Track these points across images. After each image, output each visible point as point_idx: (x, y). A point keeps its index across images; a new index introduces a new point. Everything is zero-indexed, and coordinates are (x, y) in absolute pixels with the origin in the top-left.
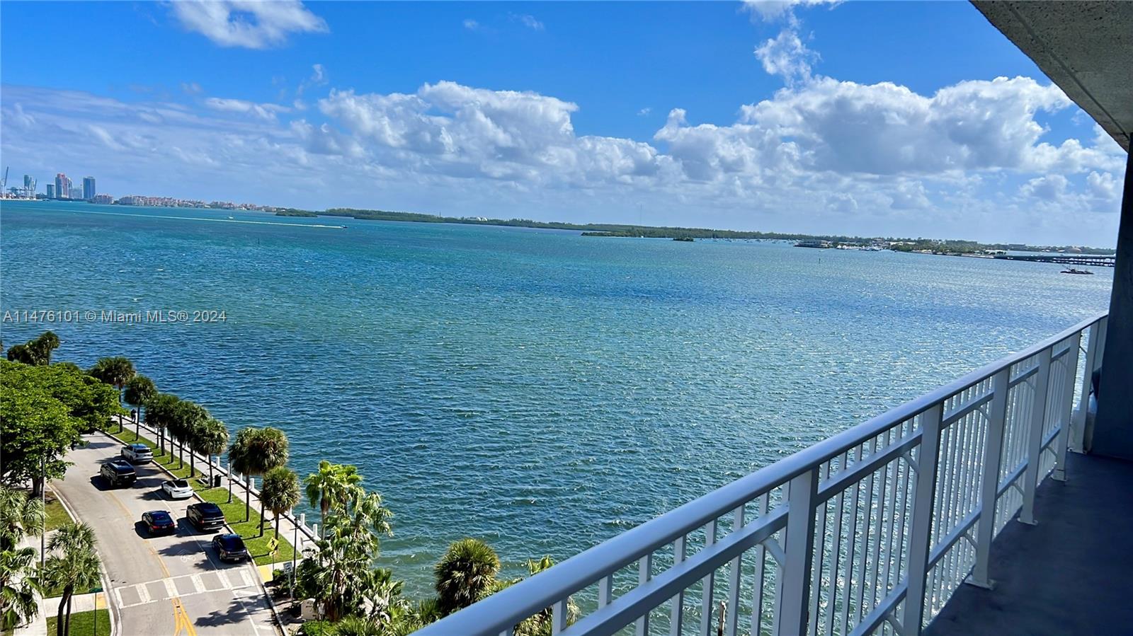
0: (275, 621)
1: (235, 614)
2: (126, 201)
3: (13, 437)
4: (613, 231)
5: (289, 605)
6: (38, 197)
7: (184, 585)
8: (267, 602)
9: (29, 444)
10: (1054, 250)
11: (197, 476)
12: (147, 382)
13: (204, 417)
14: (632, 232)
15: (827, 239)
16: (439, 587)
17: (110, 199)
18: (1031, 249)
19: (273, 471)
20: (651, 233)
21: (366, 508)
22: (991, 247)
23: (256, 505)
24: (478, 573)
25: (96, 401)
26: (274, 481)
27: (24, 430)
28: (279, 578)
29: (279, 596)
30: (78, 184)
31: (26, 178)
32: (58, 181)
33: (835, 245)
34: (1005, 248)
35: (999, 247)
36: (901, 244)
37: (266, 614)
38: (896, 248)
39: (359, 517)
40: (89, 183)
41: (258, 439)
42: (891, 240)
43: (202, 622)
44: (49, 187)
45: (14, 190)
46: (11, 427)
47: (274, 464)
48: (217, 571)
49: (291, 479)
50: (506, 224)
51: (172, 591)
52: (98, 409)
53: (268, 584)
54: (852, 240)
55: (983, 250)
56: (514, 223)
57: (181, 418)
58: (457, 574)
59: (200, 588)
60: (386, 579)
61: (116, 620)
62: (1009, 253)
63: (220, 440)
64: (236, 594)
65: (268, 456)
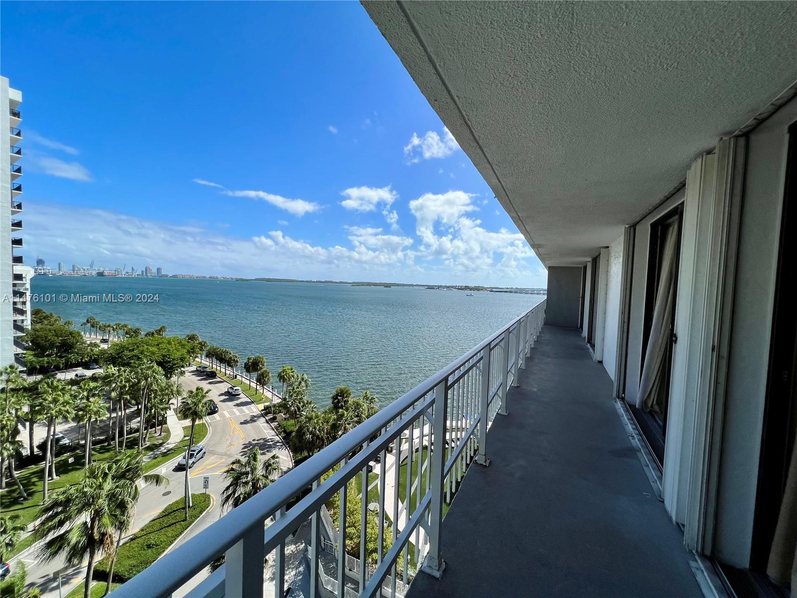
0: (267, 422)
1: (253, 419)
2: (175, 276)
3: (170, 362)
4: (362, 284)
5: (272, 417)
6: (138, 275)
7: (232, 413)
8: (263, 416)
9: (175, 364)
10: (507, 289)
11: (227, 375)
12: (205, 343)
13: (230, 354)
14: (369, 284)
15: (436, 286)
16: (333, 403)
17: (168, 275)
18: (501, 289)
19: (262, 371)
20: (375, 285)
21: (303, 379)
22: (488, 288)
23: (253, 385)
24: (346, 397)
25: (192, 349)
26: (262, 374)
27: (173, 359)
28: (266, 408)
29: (266, 414)
30: (154, 270)
31: (133, 268)
32: (146, 269)
33: (438, 288)
34: (493, 288)
35: (490, 288)
36: (460, 287)
37: (262, 420)
38: (459, 289)
39: (300, 383)
40: (159, 270)
41: (255, 360)
42: (456, 286)
43: (242, 423)
44: (142, 271)
45: (127, 273)
46: (169, 358)
47: (261, 368)
48: (242, 407)
49: (268, 373)
50: (323, 282)
51: (228, 415)
52: (192, 352)
53: (262, 410)
54: (443, 286)
55: (486, 289)
56: (326, 282)
57: (222, 354)
58: (339, 398)
59: (238, 414)
60: (310, 403)
61: (209, 427)
62: (494, 290)
63: (237, 361)
64: (251, 414)
65: (259, 366)
